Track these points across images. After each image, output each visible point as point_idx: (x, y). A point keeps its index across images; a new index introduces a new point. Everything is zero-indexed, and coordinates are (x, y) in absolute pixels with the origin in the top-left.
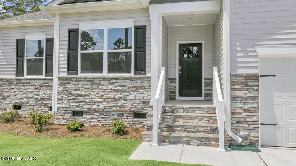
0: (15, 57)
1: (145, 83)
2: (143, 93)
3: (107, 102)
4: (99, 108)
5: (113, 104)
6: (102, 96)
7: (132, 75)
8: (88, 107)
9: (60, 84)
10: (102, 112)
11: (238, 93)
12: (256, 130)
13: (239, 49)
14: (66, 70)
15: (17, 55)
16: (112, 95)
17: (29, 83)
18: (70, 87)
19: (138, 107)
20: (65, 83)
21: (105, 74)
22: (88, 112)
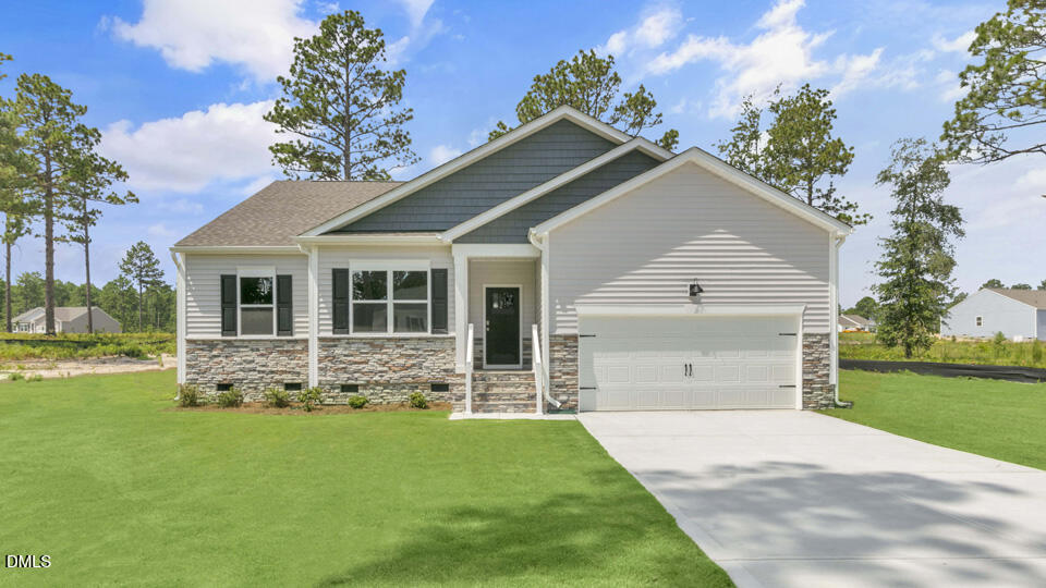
0: (219, 304)
1: (447, 345)
2: (444, 358)
3: (394, 371)
4: (382, 380)
5: (402, 373)
6: (387, 363)
7: (428, 334)
8: (366, 378)
9: (322, 347)
10: (386, 385)
11: (557, 355)
12: (575, 393)
13: (558, 307)
14: (331, 328)
15: (223, 301)
16: (402, 361)
17: (246, 347)
18: (338, 351)
19: (439, 377)
20: (329, 346)
21: (390, 333)
22: (365, 386)
